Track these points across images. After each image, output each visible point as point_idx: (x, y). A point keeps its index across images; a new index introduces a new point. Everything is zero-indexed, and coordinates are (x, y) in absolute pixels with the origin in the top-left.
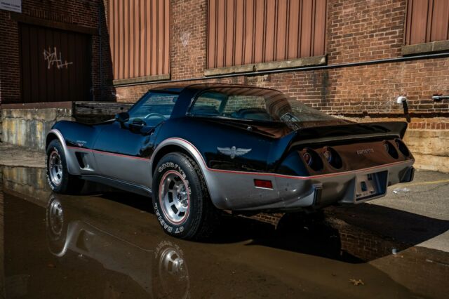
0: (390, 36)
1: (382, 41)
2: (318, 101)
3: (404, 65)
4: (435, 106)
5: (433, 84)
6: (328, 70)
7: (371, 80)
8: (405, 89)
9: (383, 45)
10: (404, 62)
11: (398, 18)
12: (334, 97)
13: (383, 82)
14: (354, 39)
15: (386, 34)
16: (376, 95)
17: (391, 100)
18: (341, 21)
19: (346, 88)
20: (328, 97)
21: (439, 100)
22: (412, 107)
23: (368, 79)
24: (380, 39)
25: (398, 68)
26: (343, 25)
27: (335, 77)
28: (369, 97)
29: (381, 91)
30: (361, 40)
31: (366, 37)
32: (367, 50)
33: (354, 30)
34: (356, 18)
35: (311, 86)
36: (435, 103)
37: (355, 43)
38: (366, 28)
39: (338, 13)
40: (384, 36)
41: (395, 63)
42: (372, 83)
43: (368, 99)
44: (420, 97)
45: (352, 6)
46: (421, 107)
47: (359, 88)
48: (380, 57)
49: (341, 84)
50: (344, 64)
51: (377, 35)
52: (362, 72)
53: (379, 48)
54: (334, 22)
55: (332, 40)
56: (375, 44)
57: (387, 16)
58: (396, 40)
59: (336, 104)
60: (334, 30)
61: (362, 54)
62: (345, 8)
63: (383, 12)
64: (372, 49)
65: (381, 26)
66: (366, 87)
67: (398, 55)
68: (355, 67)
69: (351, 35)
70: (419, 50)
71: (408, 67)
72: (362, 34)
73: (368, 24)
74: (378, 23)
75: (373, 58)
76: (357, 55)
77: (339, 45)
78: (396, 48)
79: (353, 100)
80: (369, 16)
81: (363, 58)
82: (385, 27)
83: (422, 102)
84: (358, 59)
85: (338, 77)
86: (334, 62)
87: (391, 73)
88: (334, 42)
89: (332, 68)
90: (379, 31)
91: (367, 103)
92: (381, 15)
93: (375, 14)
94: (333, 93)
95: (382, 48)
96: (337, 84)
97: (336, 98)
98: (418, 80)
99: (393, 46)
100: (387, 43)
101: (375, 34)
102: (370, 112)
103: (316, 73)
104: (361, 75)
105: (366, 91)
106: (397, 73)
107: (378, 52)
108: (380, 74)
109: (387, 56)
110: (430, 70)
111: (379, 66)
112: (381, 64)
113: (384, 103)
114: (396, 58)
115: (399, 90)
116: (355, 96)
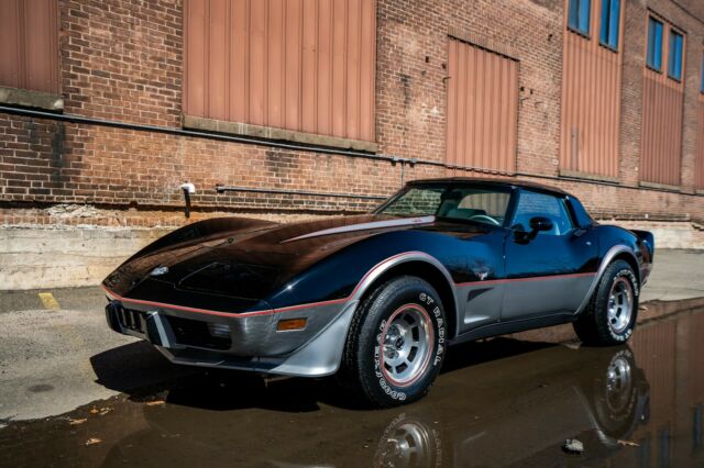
0: (166, 96)
1: (156, 100)
2: (45, 178)
3: (183, 140)
4: (219, 199)
5: (215, 171)
6: (65, 123)
7: (141, 154)
8: (186, 173)
9: (157, 106)
10: (184, 137)
11: (174, 75)
12: (78, 173)
13: (158, 159)
14: (113, 83)
15: (161, 92)
16: (150, 177)
17: (169, 187)
18: (86, 44)
19: (100, 161)
20: (64, 172)
21: (221, 192)
22: (195, 198)
23: (137, 151)
24: (152, 96)
25: (177, 144)
26: (90, 52)
27: (80, 139)
28: (139, 179)
29: (157, 172)
30: (124, 89)
31: (132, 87)
32: (134, 106)
33: (110, 69)
34: (114, 50)
35: (26, 147)
36: (218, 195)
37: (115, 90)
38: (131, 73)
39: (80, 28)
40: (158, 94)
41: (173, 136)
42: (143, 159)
43: (138, 183)
44: (203, 186)
45: (105, 28)
46: (204, 198)
48: (152, 122)
49: (91, 153)
50: (94, 118)
51: (148, 89)
52: (127, 139)
53: (151, 109)
54: (73, 41)
55: (72, 72)
56: (146, 101)
57: (161, 66)
58: (173, 104)
59: (82, 187)
60: (74, 55)
61: (126, 112)
62: (93, 25)
63: (153, 58)
64: (142, 108)
65: (153, 77)
66: (134, 163)
67: (178, 125)
68: (116, 130)
69: (107, 75)
70: (203, 126)
71: (189, 145)
72: (126, 79)
73: (133, 67)
74: (149, 72)
75: (144, 121)
76: (118, 110)
77: (86, 85)
78: (175, 116)
79: (114, 181)
80: (134, 55)
81: (128, 118)
82: (158, 81)
83: (206, 192)
84: (120, 117)
85: (86, 139)
86: (77, 111)
87: (168, 149)
88: (74, 77)
89: (73, 121)
90: (151, 83)
91: (136, 189)
92: (152, 61)
93: (144, 57)
94: (76, 166)
95: (156, 110)
96: (82, 152)
97: (82, 176)
98: (201, 163)
99: (170, 111)
100: (162, 104)
101: (145, 86)
102: (142, 203)
103: (36, 122)
104: (126, 143)
105: (134, 170)
106: (175, 150)
107: (150, 115)
108: (153, 147)
109: (163, 123)
110: (212, 153)
111: (152, 135)
112: (155, 134)
113: (160, 191)
114: (174, 129)
115: (179, 174)
116: (117, 175)
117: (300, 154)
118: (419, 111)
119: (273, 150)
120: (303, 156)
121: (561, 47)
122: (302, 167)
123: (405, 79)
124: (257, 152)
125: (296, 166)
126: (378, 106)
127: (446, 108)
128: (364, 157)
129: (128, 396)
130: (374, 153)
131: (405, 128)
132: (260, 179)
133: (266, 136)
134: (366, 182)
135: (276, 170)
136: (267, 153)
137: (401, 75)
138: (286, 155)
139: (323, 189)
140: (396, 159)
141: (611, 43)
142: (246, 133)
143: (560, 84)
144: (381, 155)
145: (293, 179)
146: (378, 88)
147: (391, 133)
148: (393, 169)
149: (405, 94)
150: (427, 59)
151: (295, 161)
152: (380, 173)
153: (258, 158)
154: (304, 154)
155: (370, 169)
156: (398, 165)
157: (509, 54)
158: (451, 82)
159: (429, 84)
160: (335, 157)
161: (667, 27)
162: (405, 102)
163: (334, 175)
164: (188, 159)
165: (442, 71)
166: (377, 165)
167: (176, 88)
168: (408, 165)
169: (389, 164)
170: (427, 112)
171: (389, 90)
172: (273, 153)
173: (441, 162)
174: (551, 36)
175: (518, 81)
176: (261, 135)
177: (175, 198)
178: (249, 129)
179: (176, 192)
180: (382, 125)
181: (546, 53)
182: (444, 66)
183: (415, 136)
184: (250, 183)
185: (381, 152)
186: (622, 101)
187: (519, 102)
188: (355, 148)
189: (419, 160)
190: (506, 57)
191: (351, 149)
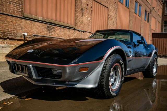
0: (18, 7)
1: (15, 8)
3: (23, 20)
5: (32, 30)
7: (11, 23)
8: (24, 30)
9: (15, 9)
10: (24, 19)
13: (16, 25)
15: (17, 5)
16: (13, 30)
17: (19, 34)
21: (34, 36)
22: (27, 37)
23: (9, 22)
24: (14, 6)
25: (21, 21)
28: (10, 31)
29: (15, 29)
30: (5, 3)
32: (8, 9)
36: (33, 37)
37: (2, 3)
40: (16, 6)
41: (20, 19)
42: (11, 25)
43: (9, 32)
44: (29, 34)
46: (29, 38)
47: (5, 25)
48: (14, 14)
51: (12, 4)
52: (6, 18)
53: (14, 10)
56: (12, 7)
58: (20, 9)
61: (6, 10)
64: (11, 9)
66: (8, 26)
67: (22, 16)
68: (2, 15)
70: (29, 17)
71: (25, 22)
75: (11, 13)
76: (3, 9)
78: (21, 13)
79: (2, 31)
81: (7, 12)
82: (16, 2)
83: (30, 36)
84: (4, 11)
87: (19, 22)
90: (13, 2)
91: (9, 33)
95: (15, 10)
98: (28, 27)
99: (19, 11)
100: (17, 9)
101: (12, 3)
102: (11, 38)
104: (6, 20)
105: (8, 28)
106: (21, 23)
107: (13, 12)
108: (14, 21)
109: (17, 15)
110: (32, 25)
111: (14, 18)
112: (15, 17)
113: (16, 34)
114: (20, 17)
115: (22, 30)
116: (3, 29)
117: (56, 27)
118: (86, 18)
119: (49, 25)
120: (56, 28)
121: (117, 5)
122: (56, 31)
123: (82, 9)
124: (44, 26)
125: (55, 30)
126: (75, 16)
127: (92, 18)
128: (72, 29)
129: (18, 97)
130: (74, 28)
131: (82, 22)
132: (45, 33)
133: (47, 21)
134: (73, 36)
135: (49, 31)
136: (47, 26)
137: (81, 8)
138: (52, 27)
139: (62, 37)
140: (80, 30)
141: (127, 6)
142: (41, 20)
143: (117, 15)
144: (76, 29)
145: (54, 34)
146: (76, 11)
147: (79, 24)
148: (79, 33)
149: (82, 13)
150: (88, 5)
151: (54, 29)
152: (76, 34)
153: (45, 27)
154: (57, 27)
155: (73, 32)
156: (80, 32)
157: (106, 6)
158: (93, 11)
159: (88, 11)
160: (65, 29)
161: (138, 4)
162: (82, 15)
163: (64, 33)
164: (25, 26)
165: (91, 8)
166: (75, 31)
167: (21, 5)
168: (83, 32)
169: (78, 31)
170: (87, 18)
171: (78, 12)
172: (48, 26)
173: (90, 32)
174: (115, 2)
175: (108, 13)
176: (45, 21)
177: (21, 37)
178: (42, 19)
179: (21, 35)
180: (77, 21)
181: (114, 7)
182: (91, 7)
183: (84, 24)
184: (42, 34)
185: (76, 28)
186: (129, 20)
187: (108, 18)
188: (70, 26)
189: (85, 31)
190: (105, 6)
191: (69, 27)
